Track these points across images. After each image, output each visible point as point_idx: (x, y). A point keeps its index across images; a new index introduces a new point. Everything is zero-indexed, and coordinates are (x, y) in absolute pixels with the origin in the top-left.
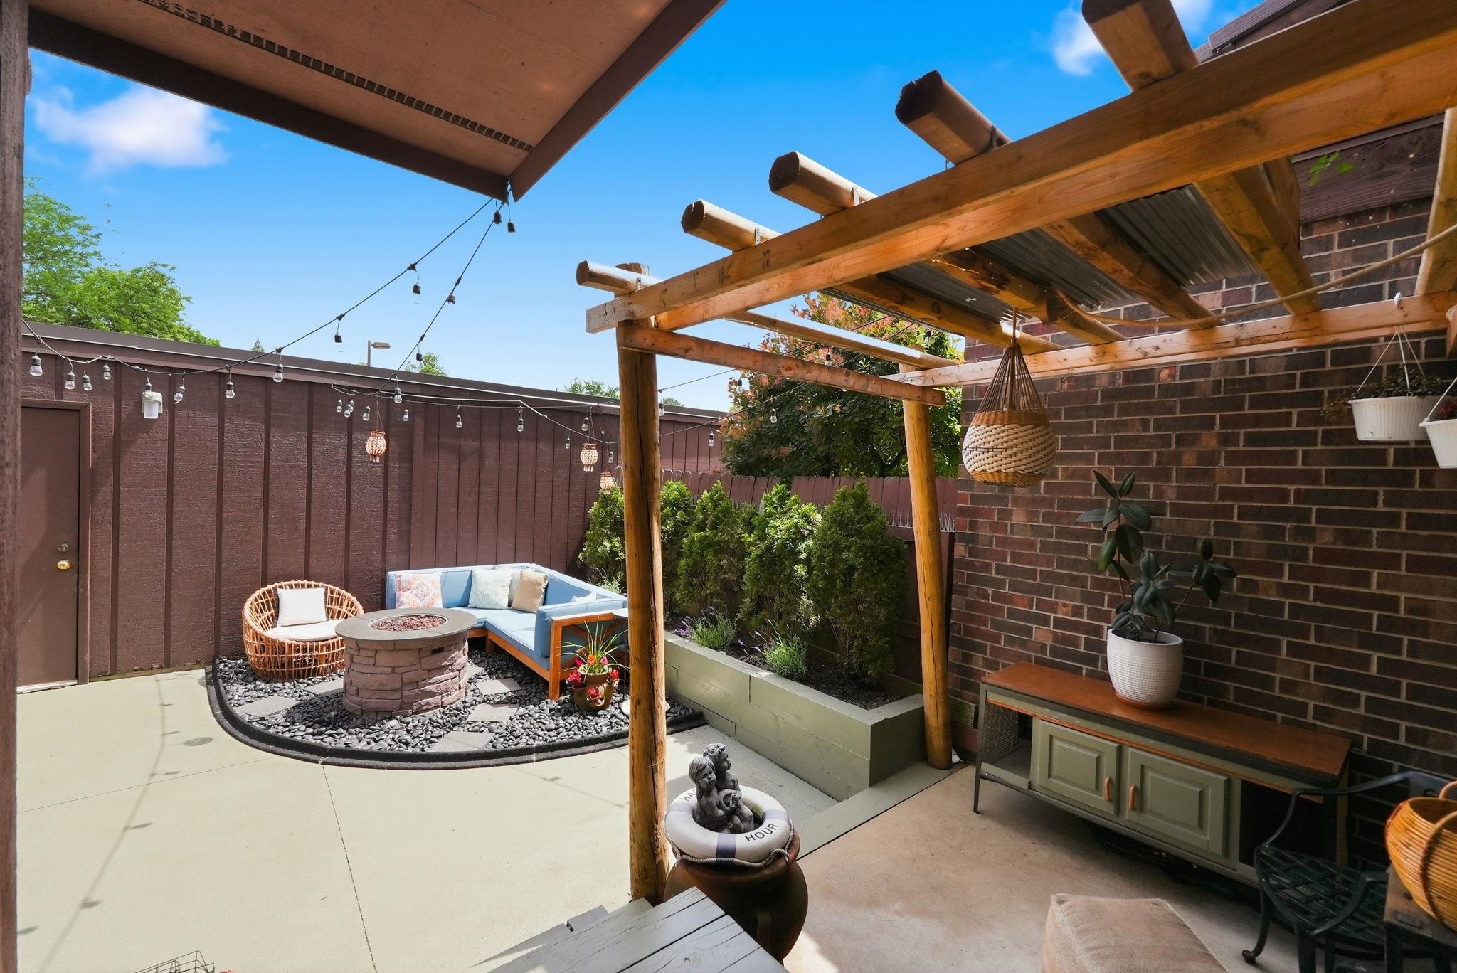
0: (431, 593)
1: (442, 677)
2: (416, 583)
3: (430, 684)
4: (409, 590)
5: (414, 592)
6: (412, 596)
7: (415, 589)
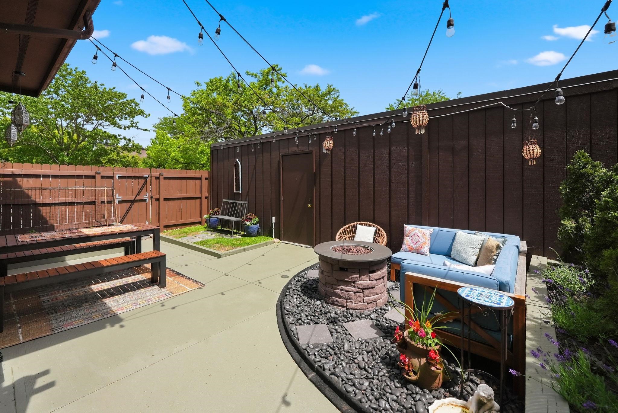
0: (421, 241)
1: (346, 288)
2: (413, 233)
3: (338, 289)
4: (409, 236)
5: (411, 238)
6: (410, 240)
7: (412, 236)
